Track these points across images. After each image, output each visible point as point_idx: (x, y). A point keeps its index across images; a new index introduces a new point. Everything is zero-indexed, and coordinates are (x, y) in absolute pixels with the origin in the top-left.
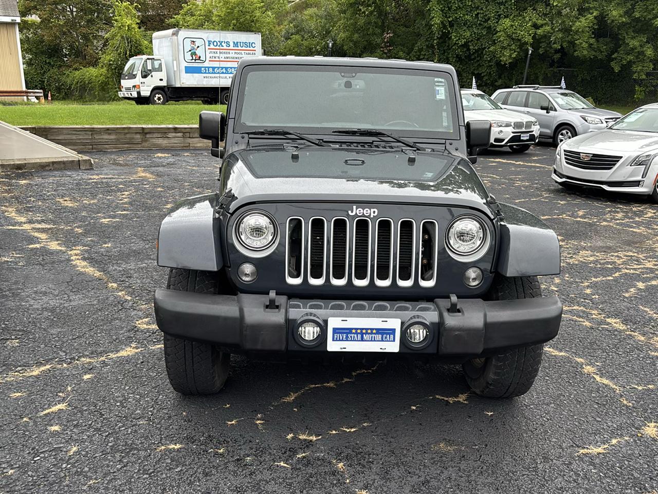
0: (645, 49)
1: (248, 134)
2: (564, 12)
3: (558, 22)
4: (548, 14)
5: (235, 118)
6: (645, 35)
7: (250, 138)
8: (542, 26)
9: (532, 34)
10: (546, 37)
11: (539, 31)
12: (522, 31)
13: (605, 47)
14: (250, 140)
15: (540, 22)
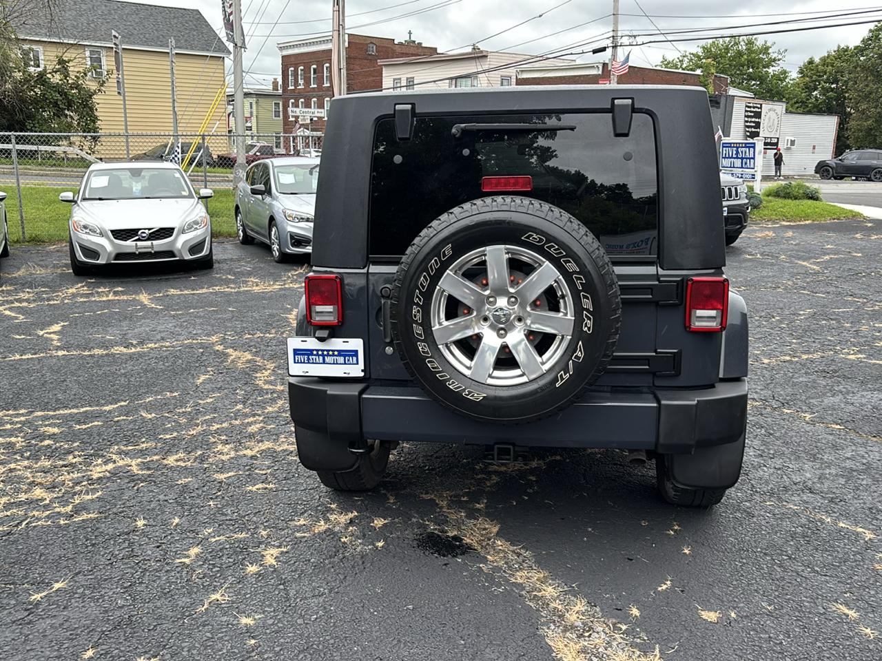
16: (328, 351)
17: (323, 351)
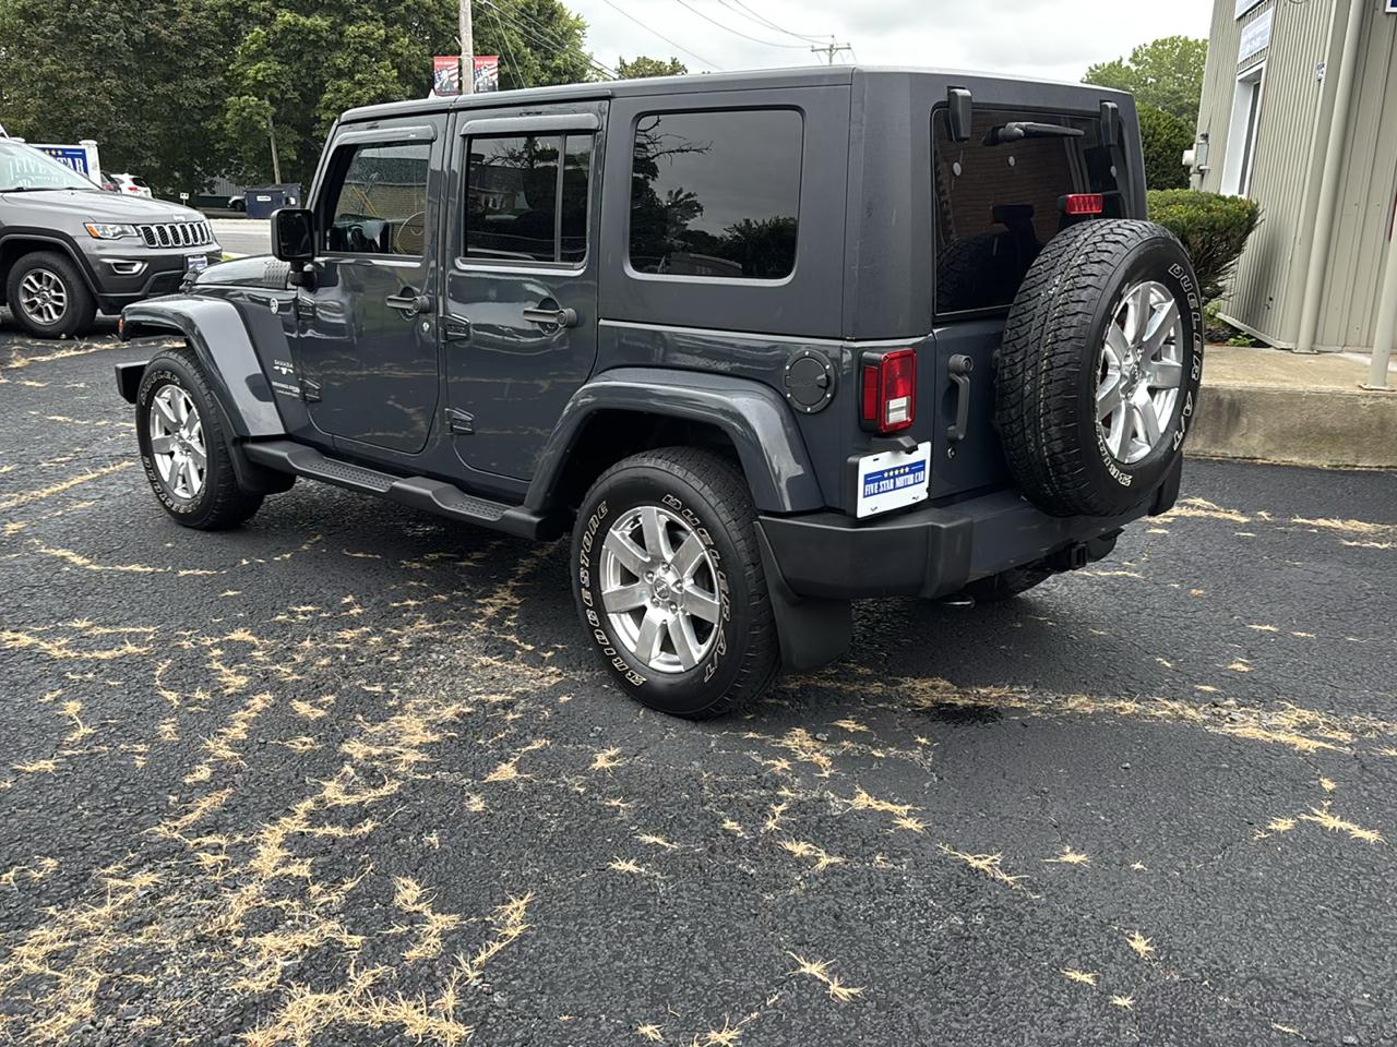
16: (899, 468)
17: (894, 469)
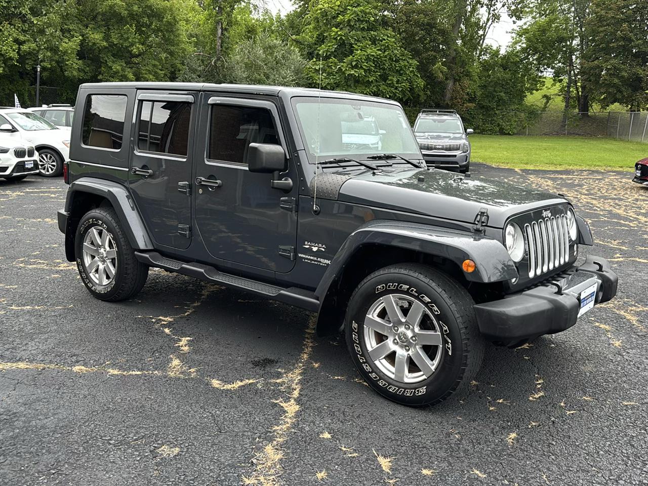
0: (126, 73)
1: (320, 163)
2: (48, 31)
3: (43, 39)
4: (27, 31)
5: (304, 150)
6: (123, 60)
7: (323, 168)
8: (24, 42)
9: (16, 49)
10: (32, 54)
11: (25, 47)
12: (3, 46)
13: (88, 69)
14: (323, 169)
15: (22, 38)
